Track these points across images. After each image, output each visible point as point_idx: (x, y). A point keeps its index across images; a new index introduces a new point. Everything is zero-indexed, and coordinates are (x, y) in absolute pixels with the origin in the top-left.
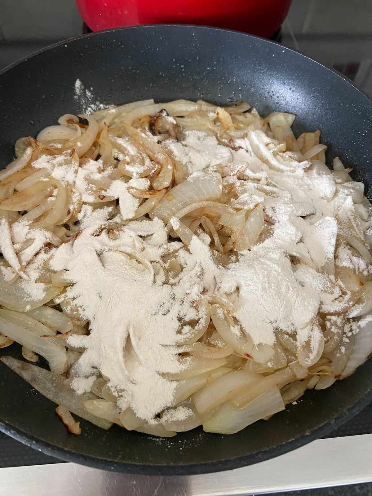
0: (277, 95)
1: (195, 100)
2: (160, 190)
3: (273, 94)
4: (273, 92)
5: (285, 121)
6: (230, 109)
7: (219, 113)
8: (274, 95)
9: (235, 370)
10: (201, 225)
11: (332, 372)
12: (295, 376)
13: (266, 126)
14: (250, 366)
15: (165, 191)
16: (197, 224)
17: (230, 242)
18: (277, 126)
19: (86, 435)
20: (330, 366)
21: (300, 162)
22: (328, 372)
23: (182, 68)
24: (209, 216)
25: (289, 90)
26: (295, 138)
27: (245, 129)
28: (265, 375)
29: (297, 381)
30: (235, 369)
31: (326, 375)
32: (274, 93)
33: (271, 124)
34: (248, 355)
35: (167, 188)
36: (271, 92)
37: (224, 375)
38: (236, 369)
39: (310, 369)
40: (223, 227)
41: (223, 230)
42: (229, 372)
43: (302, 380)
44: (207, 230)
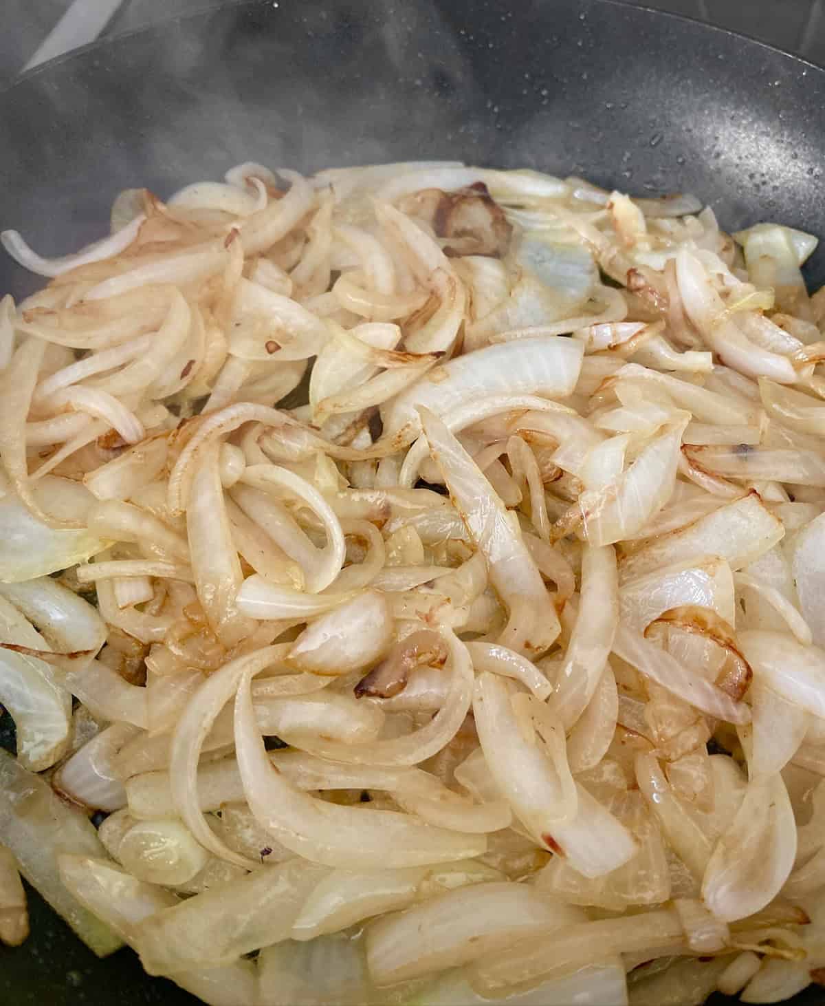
0: (772, 184)
1: (561, 175)
2: (419, 356)
3: (763, 179)
4: (763, 175)
5: (787, 249)
6: (646, 203)
7: (616, 207)
8: (764, 183)
9: (508, 879)
10: (504, 459)
11: (804, 953)
12: (684, 937)
13: (733, 251)
14: (555, 876)
15: (432, 361)
16: (495, 453)
17: (572, 515)
18: (765, 256)
19: (35, 952)
20: (801, 934)
21: (806, 344)
22: (791, 950)
23: (543, 97)
24: (529, 438)
25: (808, 173)
26: (805, 293)
27: (672, 249)
28: (593, 914)
29: (690, 957)
30: (509, 876)
31: (782, 957)
32: (767, 177)
33: (747, 252)
34: (551, 842)
35: (438, 354)
36: (757, 176)
37: (472, 884)
38: (512, 875)
39: (736, 928)
40: (561, 474)
41: (561, 482)
42: (486, 881)
43: (705, 959)
44: (517, 471)
